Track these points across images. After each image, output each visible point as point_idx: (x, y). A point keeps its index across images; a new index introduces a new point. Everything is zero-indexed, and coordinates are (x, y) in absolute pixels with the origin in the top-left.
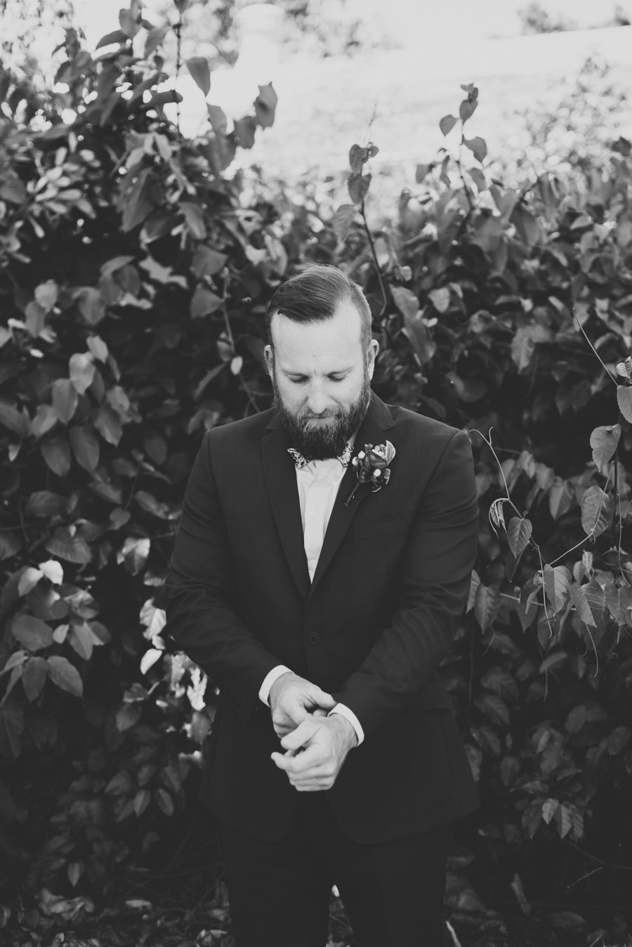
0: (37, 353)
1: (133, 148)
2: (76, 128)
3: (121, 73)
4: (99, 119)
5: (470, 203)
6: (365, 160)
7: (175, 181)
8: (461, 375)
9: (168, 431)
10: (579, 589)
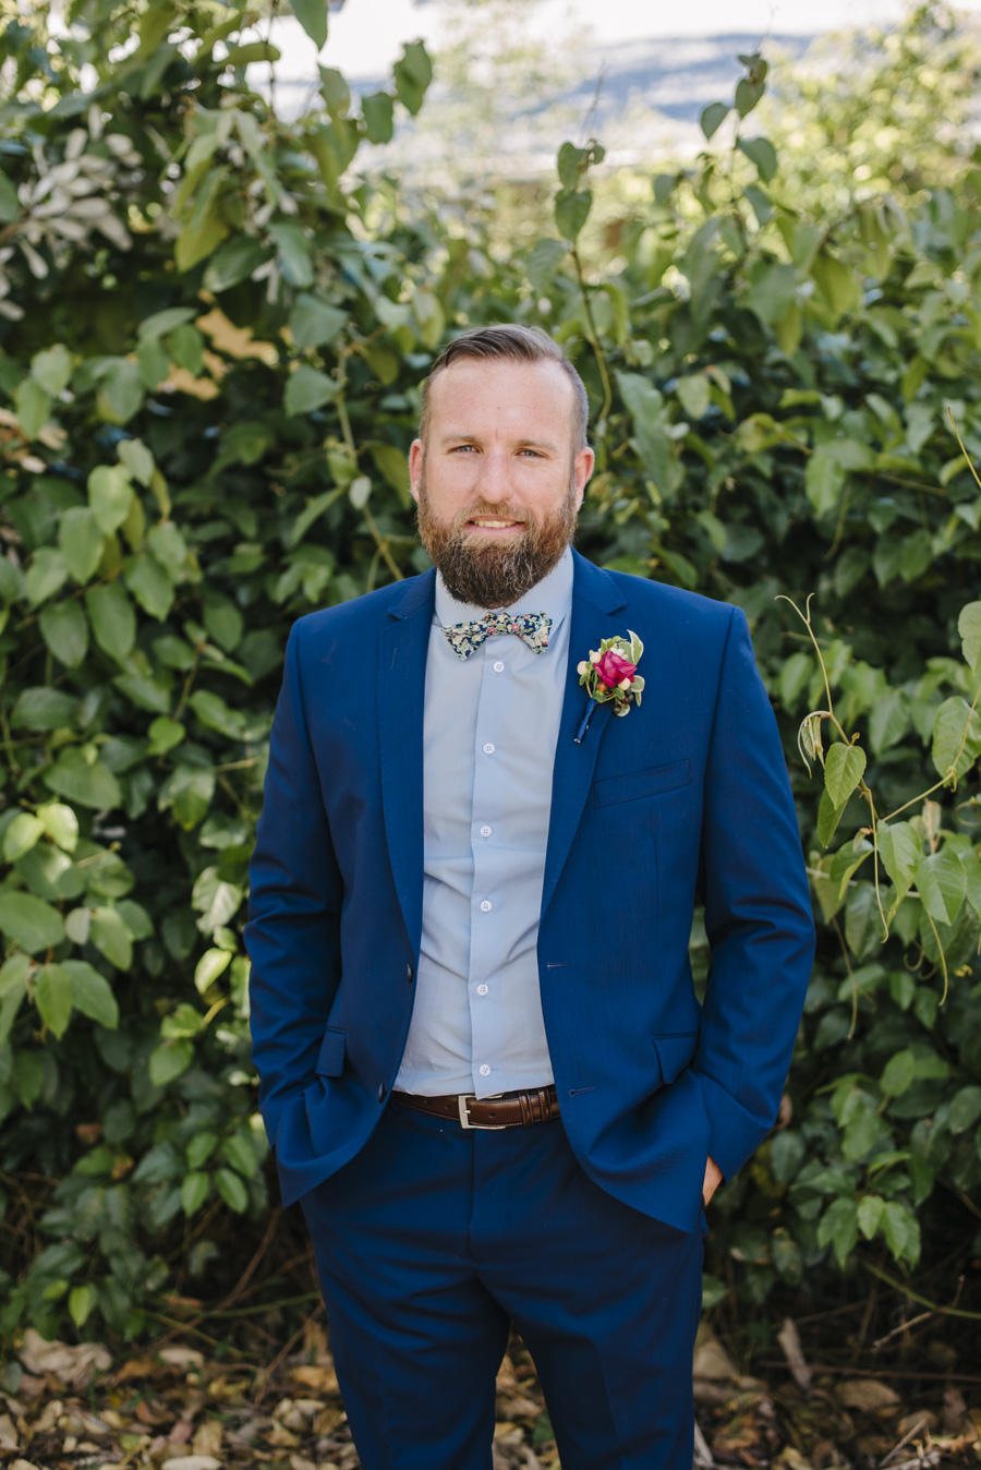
0: (34, 465)
1: (196, 136)
2: (99, 99)
3: (177, 13)
4: (140, 86)
5: (743, 240)
6: (583, 168)
7: (263, 190)
8: (722, 516)
9: (244, 596)
10: (924, 862)
